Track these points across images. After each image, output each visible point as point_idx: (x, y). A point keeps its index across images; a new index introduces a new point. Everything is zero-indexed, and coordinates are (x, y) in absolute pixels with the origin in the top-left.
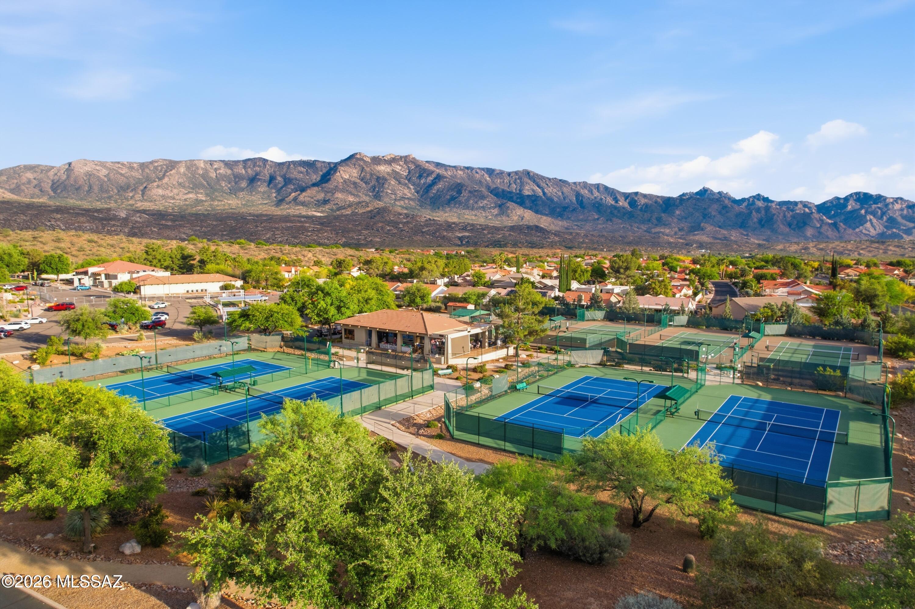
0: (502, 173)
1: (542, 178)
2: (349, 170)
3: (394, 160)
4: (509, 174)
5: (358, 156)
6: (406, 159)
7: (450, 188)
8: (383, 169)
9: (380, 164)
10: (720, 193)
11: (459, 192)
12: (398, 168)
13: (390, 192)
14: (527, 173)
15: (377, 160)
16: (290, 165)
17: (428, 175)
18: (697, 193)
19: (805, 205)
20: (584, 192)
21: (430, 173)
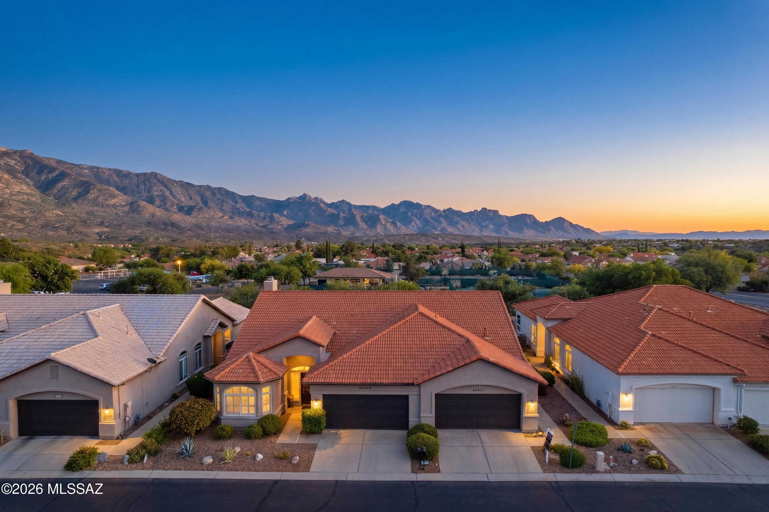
1: (170, 180)
6: (22, 154)
7: (77, 186)
10: (316, 199)
11: (87, 191)
14: (154, 175)
17: (50, 172)
18: (298, 198)
20: (208, 194)
21: (53, 169)
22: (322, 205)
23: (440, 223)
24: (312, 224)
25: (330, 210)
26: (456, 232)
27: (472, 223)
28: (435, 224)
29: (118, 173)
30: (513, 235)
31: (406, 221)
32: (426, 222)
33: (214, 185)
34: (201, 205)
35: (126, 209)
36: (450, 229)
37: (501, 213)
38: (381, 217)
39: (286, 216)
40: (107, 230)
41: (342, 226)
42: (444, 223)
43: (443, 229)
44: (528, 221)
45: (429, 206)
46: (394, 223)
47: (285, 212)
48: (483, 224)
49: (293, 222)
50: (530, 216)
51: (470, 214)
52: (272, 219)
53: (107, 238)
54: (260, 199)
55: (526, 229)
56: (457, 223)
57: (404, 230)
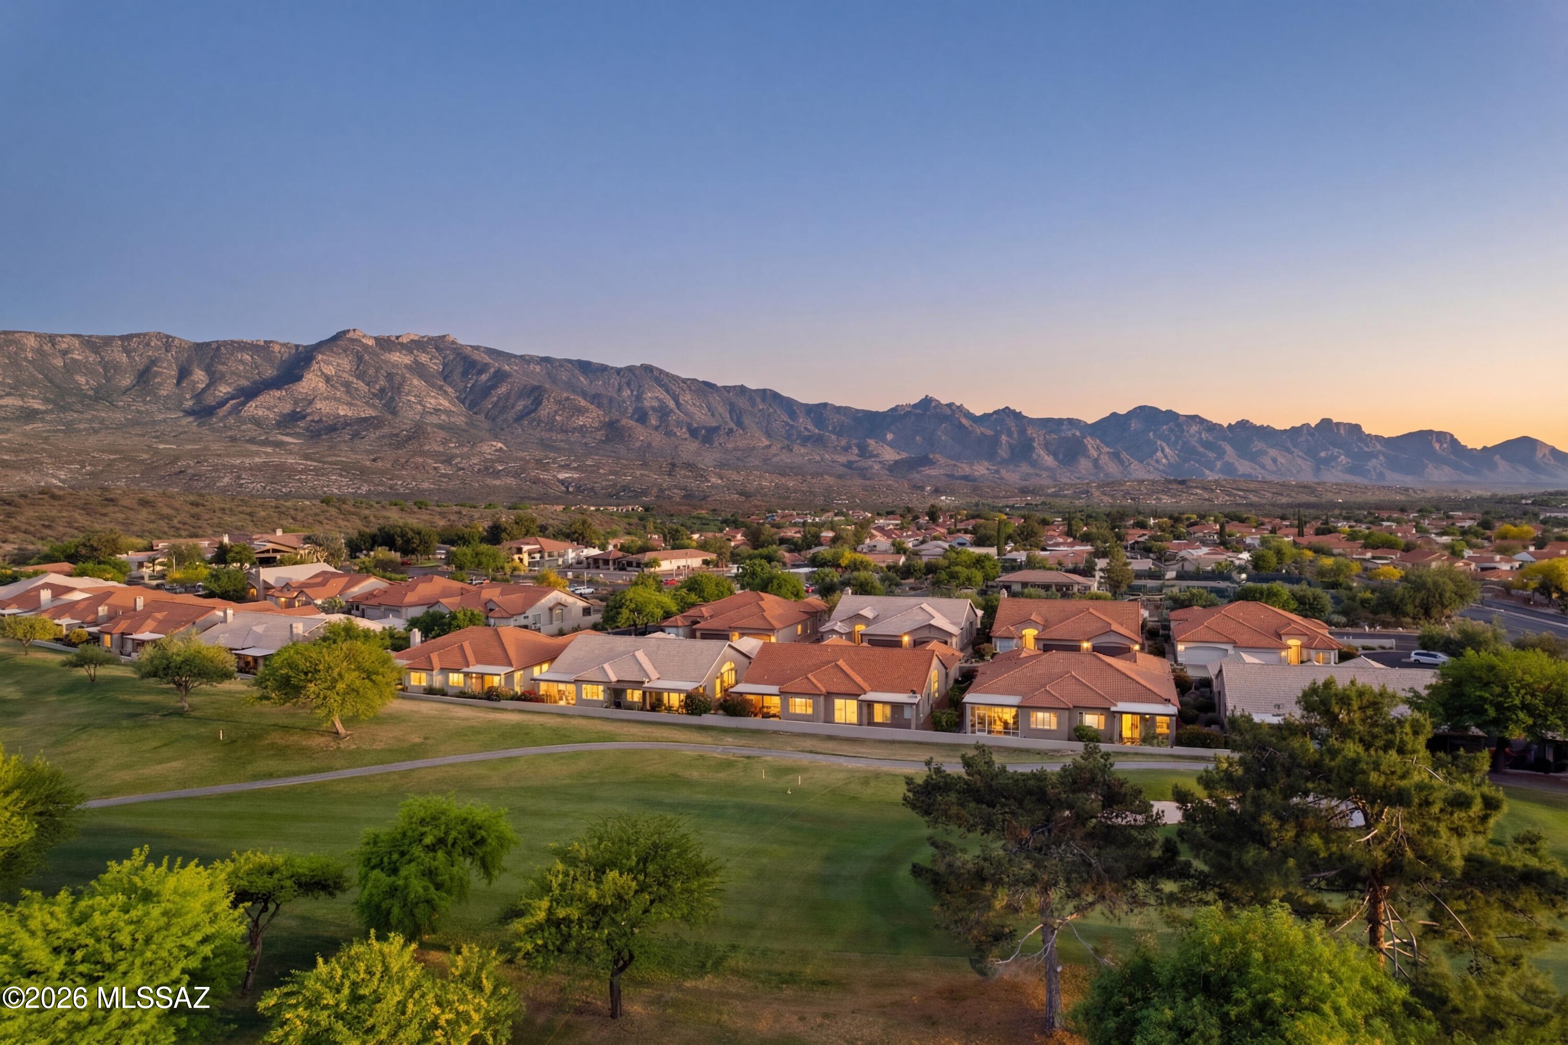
0: (604, 368)
1: (675, 378)
2: (335, 360)
3: (418, 345)
4: (619, 371)
5: (351, 335)
6: (439, 344)
7: (522, 394)
8: (397, 357)
9: (390, 351)
10: (950, 405)
11: (538, 402)
12: (424, 358)
13: (413, 399)
14: (648, 369)
15: (386, 344)
16: (218, 348)
17: (480, 372)
18: (915, 406)
19: (1072, 423)
20: (742, 403)
21: (484, 368)
22: (964, 421)
23: (1221, 454)
24: (942, 460)
25: (979, 430)
26: (1259, 474)
27: (1296, 451)
28: (1211, 455)
29: (585, 367)
30: (1396, 479)
31: (1144, 452)
32: (1188, 452)
33: (752, 385)
34: (732, 425)
35: (600, 435)
36: (1244, 467)
37: (1367, 429)
38: (1090, 442)
39: (891, 445)
40: (576, 476)
41: (1004, 462)
42: (1230, 452)
43: (1229, 469)
44: (1437, 446)
45: (1195, 419)
46: (1116, 456)
47: (890, 437)
48: (1323, 454)
49: (904, 455)
50: (1441, 436)
51: (1295, 431)
52: (864, 451)
53: (578, 489)
54: (839, 410)
55: (1430, 466)
56: (1262, 453)
57: (1138, 471)
